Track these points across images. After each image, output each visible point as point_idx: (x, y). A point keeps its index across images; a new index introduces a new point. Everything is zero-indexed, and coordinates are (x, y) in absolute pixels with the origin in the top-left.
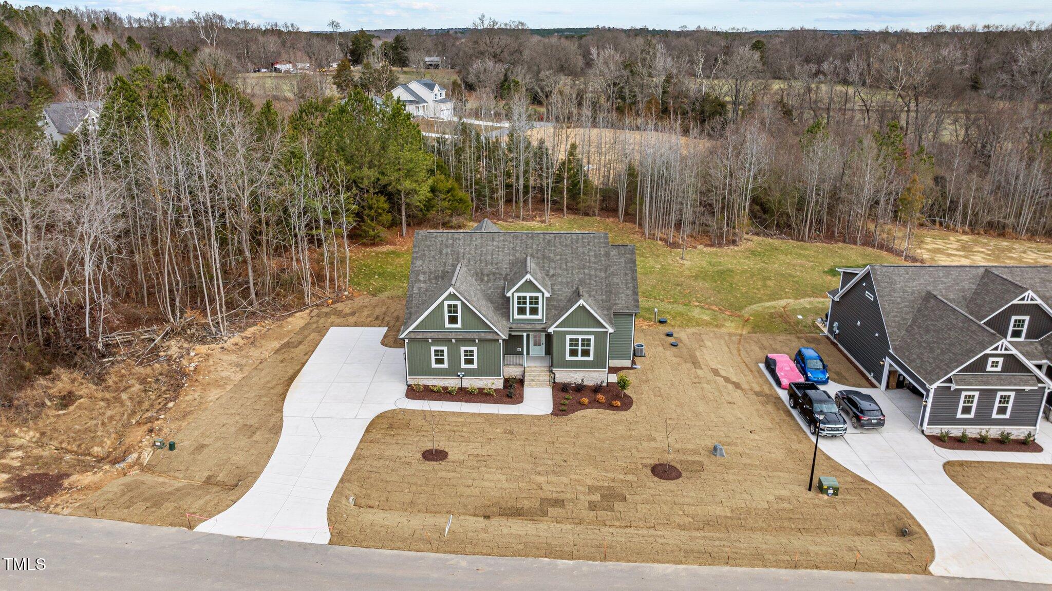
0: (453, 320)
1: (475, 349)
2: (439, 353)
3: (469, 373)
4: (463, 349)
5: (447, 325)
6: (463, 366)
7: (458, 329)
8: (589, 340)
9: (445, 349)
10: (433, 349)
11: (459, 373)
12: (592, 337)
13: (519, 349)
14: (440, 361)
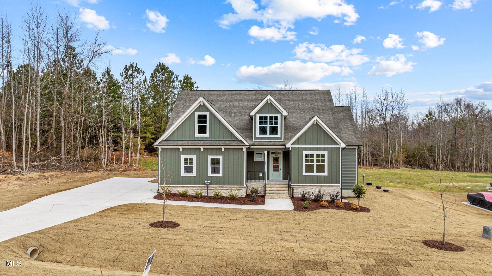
0: (202, 130)
1: (221, 157)
2: (188, 161)
3: (216, 181)
4: (210, 157)
5: (197, 135)
6: (210, 174)
7: (207, 138)
8: (323, 156)
9: (194, 157)
10: (183, 157)
11: (206, 182)
12: (326, 153)
13: (261, 174)
14: (189, 170)
